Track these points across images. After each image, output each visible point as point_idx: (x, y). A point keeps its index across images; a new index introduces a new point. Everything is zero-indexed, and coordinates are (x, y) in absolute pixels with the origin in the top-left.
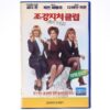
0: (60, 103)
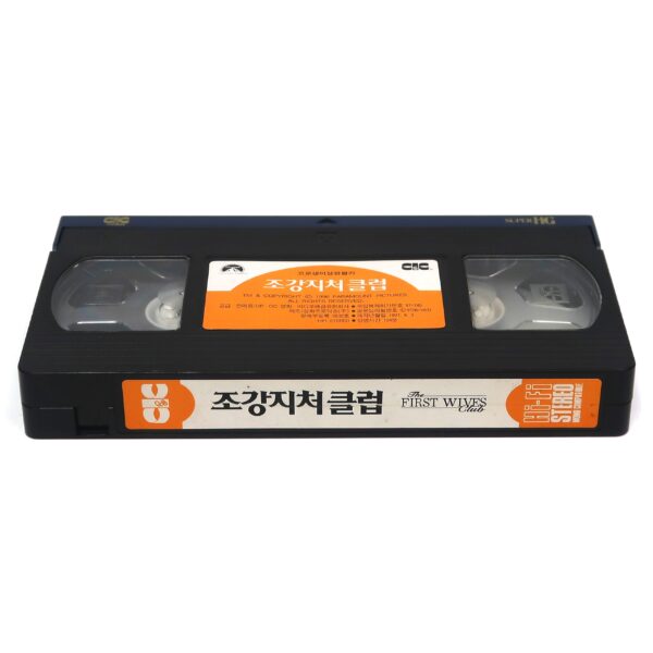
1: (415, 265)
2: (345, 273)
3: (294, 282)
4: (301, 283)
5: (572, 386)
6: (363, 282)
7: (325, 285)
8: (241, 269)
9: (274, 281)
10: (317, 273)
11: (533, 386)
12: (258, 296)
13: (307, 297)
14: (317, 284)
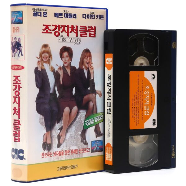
0: (74, 167)
1: (155, 122)
2: (152, 105)
3: (148, 92)
4: (148, 94)
5: (111, 158)
6: (148, 109)
7: (147, 100)
8: (153, 79)
9: (148, 87)
10: (152, 98)
11: (111, 149)
12: (143, 84)
13: (142, 96)
14: (148, 98)
